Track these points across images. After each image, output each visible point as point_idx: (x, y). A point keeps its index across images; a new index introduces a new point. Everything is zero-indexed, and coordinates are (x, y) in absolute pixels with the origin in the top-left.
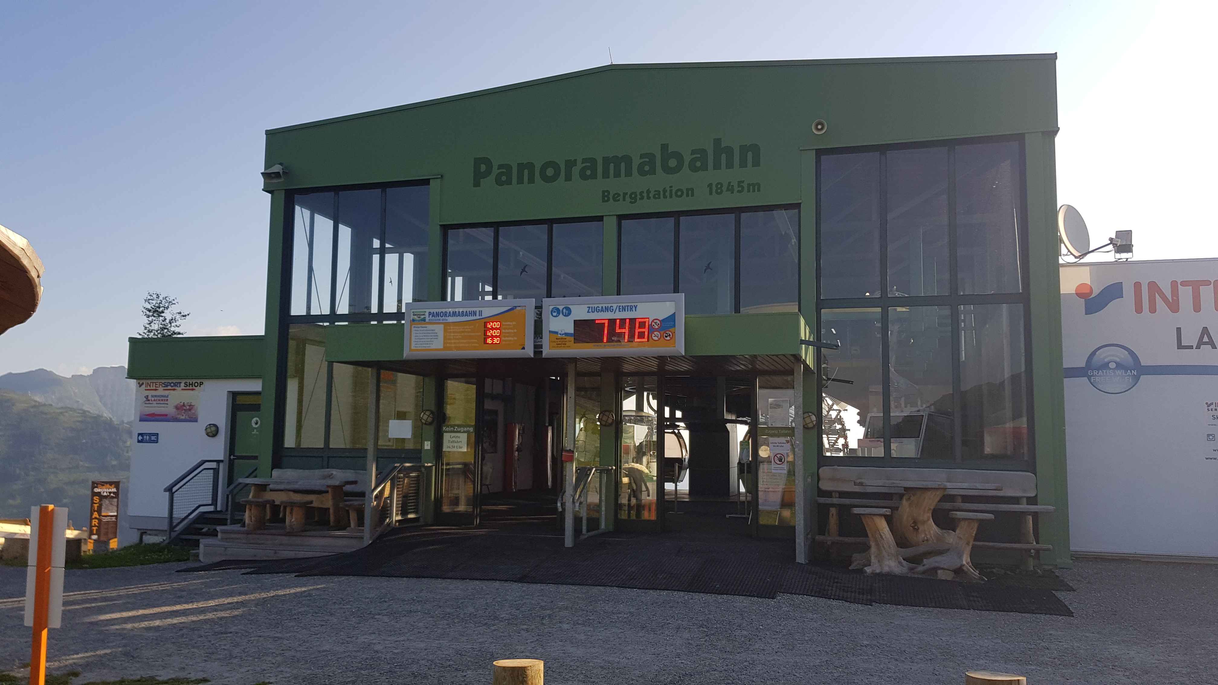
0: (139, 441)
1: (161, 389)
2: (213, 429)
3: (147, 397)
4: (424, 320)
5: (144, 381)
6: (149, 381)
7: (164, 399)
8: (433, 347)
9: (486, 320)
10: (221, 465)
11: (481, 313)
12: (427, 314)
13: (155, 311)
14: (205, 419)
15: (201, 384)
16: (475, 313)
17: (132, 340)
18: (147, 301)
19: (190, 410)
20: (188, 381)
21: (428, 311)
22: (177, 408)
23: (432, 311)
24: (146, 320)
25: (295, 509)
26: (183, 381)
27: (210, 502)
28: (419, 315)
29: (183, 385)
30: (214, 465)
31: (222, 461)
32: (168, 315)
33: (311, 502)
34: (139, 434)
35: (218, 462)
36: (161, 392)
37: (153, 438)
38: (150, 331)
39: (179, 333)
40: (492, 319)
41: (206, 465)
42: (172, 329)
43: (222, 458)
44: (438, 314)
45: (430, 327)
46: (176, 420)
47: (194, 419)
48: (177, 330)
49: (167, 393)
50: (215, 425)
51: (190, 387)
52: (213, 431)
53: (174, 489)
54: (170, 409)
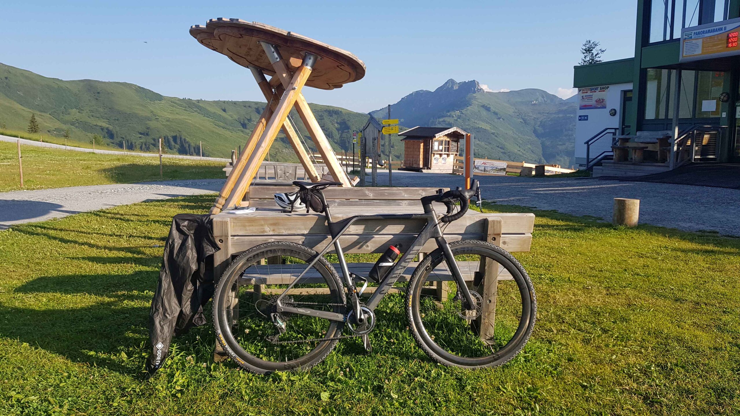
0: (579, 120)
1: (589, 92)
2: (613, 111)
3: (583, 97)
4: (691, 38)
5: (582, 89)
6: (584, 88)
7: (590, 97)
8: (696, 53)
9: (728, 32)
10: (617, 131)
11: (725, 28)
12: (693, 34)
13: (588, 50)
14: (610, 107)
15: (608, 87)
16: (721, 29)
17: (575, 67)
18: (585, 45)
19: (602, 102)
20: (602, 87)
21: (693, 32)
22: (596, 101)
23: (696, 31)
24: (583, 56)
25: (637, 151)
26: (599, 87)
27: (611, 150)
28: (688, 35)
29: (599, 89)
30: (613, 131)
31: (618, 129)
32: (594, 52)
33: (647, 148)
34: (580, 116)
35: (616, 129)
36: (589, 93)
37: (586, 118)
38: (585, 62)
39: (600, 61)
40: (732, 31)
41: (608, 131)
42: (596, 59)
43: (618, 127)
44: (699, 33)
45: (694, 41)
46: (596, 108)
47: (604, 107)
48: (598, 59)
49: (591, 94)
50: (615, 110)
51: (602, 90)
52: (613, 113)
53: (590, 143)
54: (593, 102)
